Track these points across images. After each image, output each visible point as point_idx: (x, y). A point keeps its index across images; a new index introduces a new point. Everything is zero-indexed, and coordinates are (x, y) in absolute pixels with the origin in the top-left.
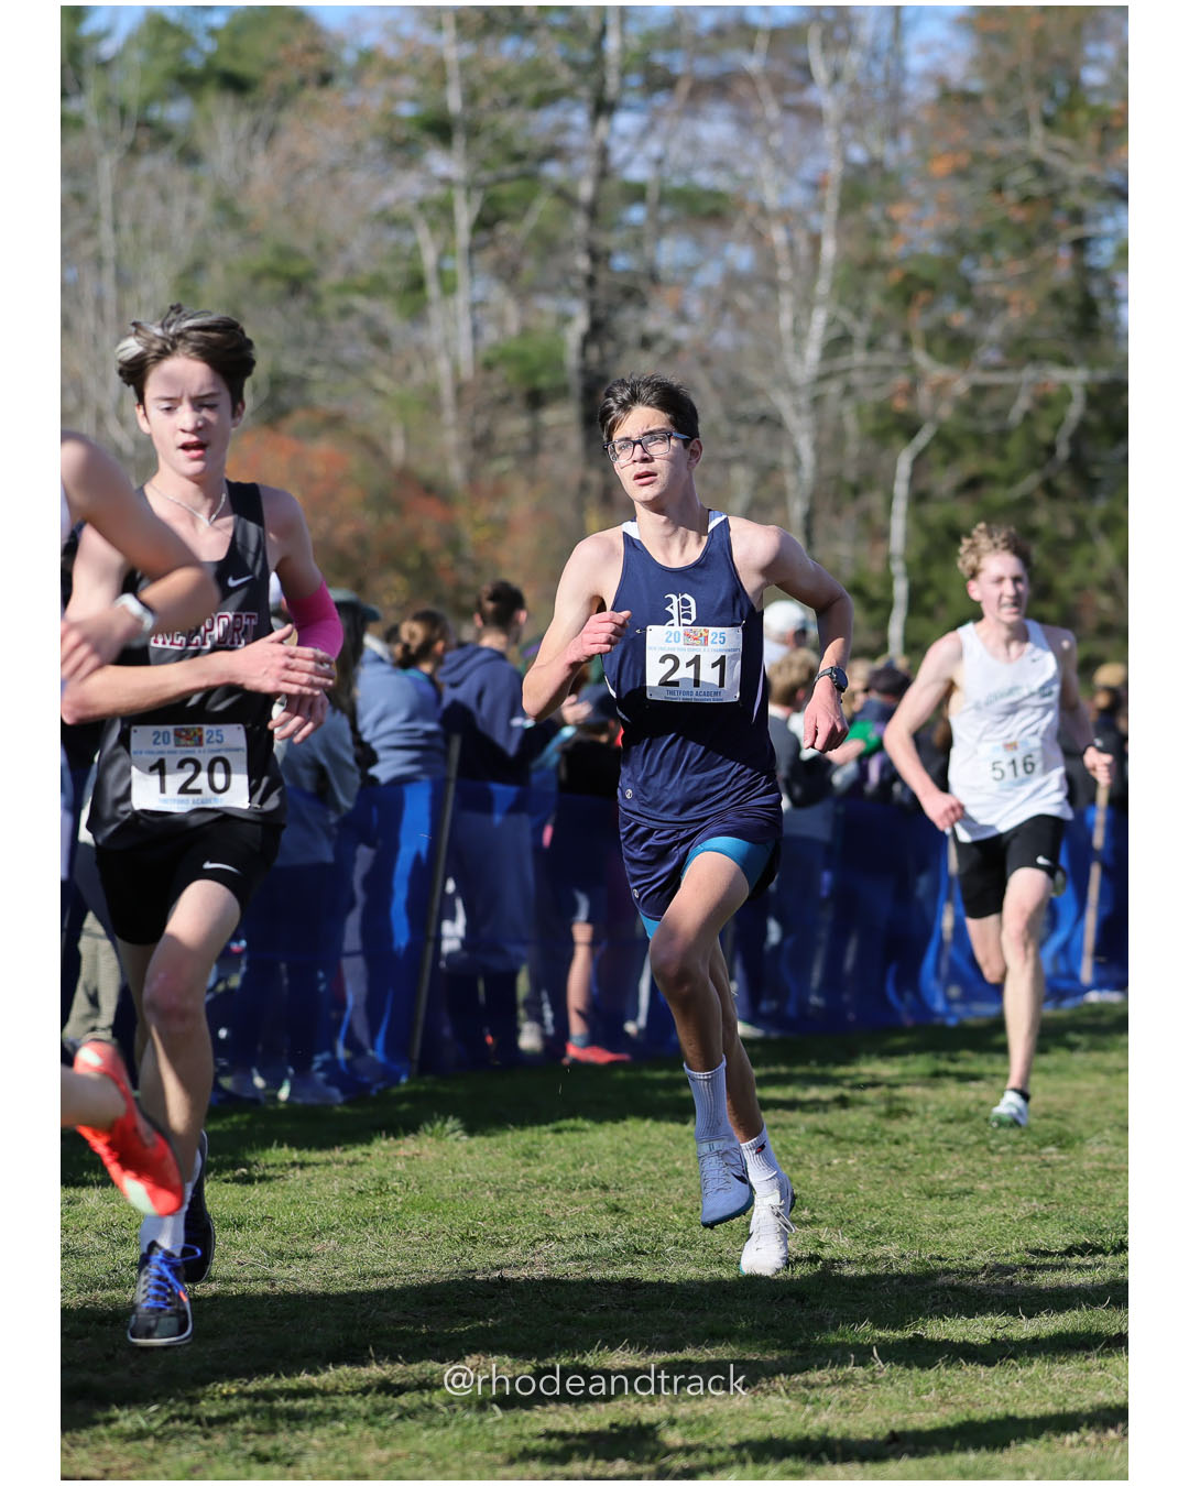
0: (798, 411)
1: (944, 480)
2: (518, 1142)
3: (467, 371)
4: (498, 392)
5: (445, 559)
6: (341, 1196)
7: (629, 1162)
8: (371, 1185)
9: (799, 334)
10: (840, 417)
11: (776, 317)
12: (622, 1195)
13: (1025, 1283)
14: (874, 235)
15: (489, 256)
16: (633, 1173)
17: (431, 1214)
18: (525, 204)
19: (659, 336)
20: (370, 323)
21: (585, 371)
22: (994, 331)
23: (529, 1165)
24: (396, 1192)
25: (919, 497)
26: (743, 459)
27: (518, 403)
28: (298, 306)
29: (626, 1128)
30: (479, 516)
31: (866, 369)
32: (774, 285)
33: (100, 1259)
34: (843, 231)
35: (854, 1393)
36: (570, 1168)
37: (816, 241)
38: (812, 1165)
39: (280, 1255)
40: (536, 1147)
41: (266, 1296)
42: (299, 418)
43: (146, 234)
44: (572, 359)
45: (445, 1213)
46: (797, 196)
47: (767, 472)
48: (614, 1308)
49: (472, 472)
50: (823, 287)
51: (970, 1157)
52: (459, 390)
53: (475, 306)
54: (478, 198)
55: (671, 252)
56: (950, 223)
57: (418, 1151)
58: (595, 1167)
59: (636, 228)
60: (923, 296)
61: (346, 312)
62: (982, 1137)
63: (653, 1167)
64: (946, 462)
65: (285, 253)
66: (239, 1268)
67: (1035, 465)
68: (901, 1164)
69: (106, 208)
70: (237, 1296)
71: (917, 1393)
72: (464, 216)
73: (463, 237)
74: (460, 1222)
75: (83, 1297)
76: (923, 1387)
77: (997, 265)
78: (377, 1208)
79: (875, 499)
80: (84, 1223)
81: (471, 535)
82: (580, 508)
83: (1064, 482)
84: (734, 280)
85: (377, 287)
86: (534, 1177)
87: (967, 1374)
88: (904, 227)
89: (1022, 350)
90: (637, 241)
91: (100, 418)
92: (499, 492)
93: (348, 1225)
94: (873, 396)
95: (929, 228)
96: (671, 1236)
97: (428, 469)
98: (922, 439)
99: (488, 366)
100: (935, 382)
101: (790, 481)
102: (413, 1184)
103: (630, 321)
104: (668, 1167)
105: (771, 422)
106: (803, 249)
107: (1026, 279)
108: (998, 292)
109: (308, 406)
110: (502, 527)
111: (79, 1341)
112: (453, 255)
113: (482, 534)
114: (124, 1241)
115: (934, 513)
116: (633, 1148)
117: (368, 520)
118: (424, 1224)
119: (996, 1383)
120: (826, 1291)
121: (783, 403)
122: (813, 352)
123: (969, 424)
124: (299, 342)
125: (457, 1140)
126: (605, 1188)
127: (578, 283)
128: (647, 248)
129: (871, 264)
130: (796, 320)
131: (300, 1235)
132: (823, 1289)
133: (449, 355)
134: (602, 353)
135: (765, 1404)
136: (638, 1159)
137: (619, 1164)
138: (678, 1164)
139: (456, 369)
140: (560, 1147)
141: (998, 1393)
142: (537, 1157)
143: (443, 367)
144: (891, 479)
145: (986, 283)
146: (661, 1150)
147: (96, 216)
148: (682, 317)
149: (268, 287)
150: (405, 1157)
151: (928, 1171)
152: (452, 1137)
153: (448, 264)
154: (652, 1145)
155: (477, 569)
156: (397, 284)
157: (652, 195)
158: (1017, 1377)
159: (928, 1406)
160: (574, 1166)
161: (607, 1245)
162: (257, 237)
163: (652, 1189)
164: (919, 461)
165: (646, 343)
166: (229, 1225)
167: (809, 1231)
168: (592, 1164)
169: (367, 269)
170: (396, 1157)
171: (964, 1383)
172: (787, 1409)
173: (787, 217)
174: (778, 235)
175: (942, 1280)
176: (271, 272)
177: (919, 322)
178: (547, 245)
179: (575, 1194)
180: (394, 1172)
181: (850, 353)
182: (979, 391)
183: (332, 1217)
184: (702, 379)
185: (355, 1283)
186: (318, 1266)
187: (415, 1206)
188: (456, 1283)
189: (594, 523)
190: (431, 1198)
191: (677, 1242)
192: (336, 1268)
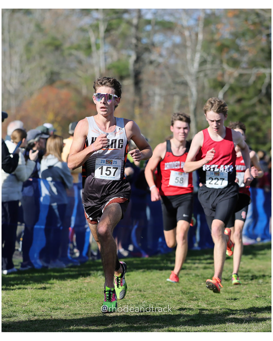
0: (192, 81)
1: (232, 99)
3: (103, 70)
6: (70, 293)
7: (147, 284)
8: (78, 290)
9: (193, 60)
10: (203, 82)
11: (186, 55)
12: (145, 293)
13: (254, 317)
14: (212, 33)
15: (108, 40)
16: (148, 287)
17: (94, 298)
18: (118, 25)
19: (155, 61)
20: (77, 57)
21: (135, 70)
22: (245, 59)
24: (84, 292)
26: (177, 94)
28: (58, 53)
29: (146, 275)
31: (211, 69)
32: (185, 47)
34: (204, 31)
37: (197, 35)
38: (196, 285)
39: (53, 309)
41: (49, 320)
42: (58, 84)
43: (18, 33)
44: (131, 67)
45: (98, 298)
46: (192, 22)
47: (184, 97)
48: (143, 323)
50: (199, 47)
52: (101, 75)
53: (105, 53)
54: (106, 24)
55: (158, 38)
56: (233, 30)
57: (90, 281)
58: (138, 285)
59: (149, 32)
60: (226, 50)
63: (153, 285)
64: (232, 95)
65: (54, 39)
66: (42, 312)
67: (256, 95)
72: (102, 28)
73: (102, 34)
74: (102, 300)
77: (246, 41)
82: (133, 107)
83: (264, 100)
84: (175, 46)
85: (78, 48)
88: (221, 31)
89: (253, 64)
90: (149, 35)
93: (71, 301)
94: (212, 77)
95: (227, 31)
96: (159, 304)
98: (226, 88)
99: (109, 69)
100: (229, 73)
101: (190, 100)
102: (89, 290)
103: (146, 57)
104: (157, 285)
105: (185, 84)
106: (194, 37)
107: (254, 45)
108: (246, 48)
109: (60, 80)
112: (99, 39)
114: (12, 305)
116: (148, 279)
117: (77, 110)
118: (92, 301)
120: (200, 319)
121: (188, 79)
122: (196, 65)
123: (239, 84)
124: (58, 63)
125: (101, 278)
126: (140, 291)
127: (133, 47)
128: (151, 37)
129: (212, 41)
130: (191, 56)
131: (59, 304)
132: (199, 318)
133: (98, 66)
134: (139, 65)
136: (149, 283)
137: (144, 284)
138: (160, 284)
139: (100, 70)
143: (96, 70)
145: (243, 46)
146: (155, 280)
148: (161, 55)
149: (49, 48)
150: (87, 282)
152: (99, 277)
153: (98, 42)
154: (153, 279)
156: (84, 47)
157: (153, 23)
160: (132, 285)
162: (47, 34)
163: (153, 291)
165: (151, 62)
166: (40, 301)
167: (196, 302)
168: (137, 284)
169: (76, 43)
170: (84, 282)
173: (190, 28)
174: (187, 33)
175: (231, 316)
176: (50, 44)
177: (225, 56)
179: (133, 292)
180: (84, 287)
181: (206, 64)
182: (241, 75)
183: (67, 299)
184: (166, 72)
185: (73, 316)
186: (64, 312)
187: (89, 296)
188: (101, 317)
189: (137, 111)
190: (94, 293)
191: (160, 306)
192: (68, 312)
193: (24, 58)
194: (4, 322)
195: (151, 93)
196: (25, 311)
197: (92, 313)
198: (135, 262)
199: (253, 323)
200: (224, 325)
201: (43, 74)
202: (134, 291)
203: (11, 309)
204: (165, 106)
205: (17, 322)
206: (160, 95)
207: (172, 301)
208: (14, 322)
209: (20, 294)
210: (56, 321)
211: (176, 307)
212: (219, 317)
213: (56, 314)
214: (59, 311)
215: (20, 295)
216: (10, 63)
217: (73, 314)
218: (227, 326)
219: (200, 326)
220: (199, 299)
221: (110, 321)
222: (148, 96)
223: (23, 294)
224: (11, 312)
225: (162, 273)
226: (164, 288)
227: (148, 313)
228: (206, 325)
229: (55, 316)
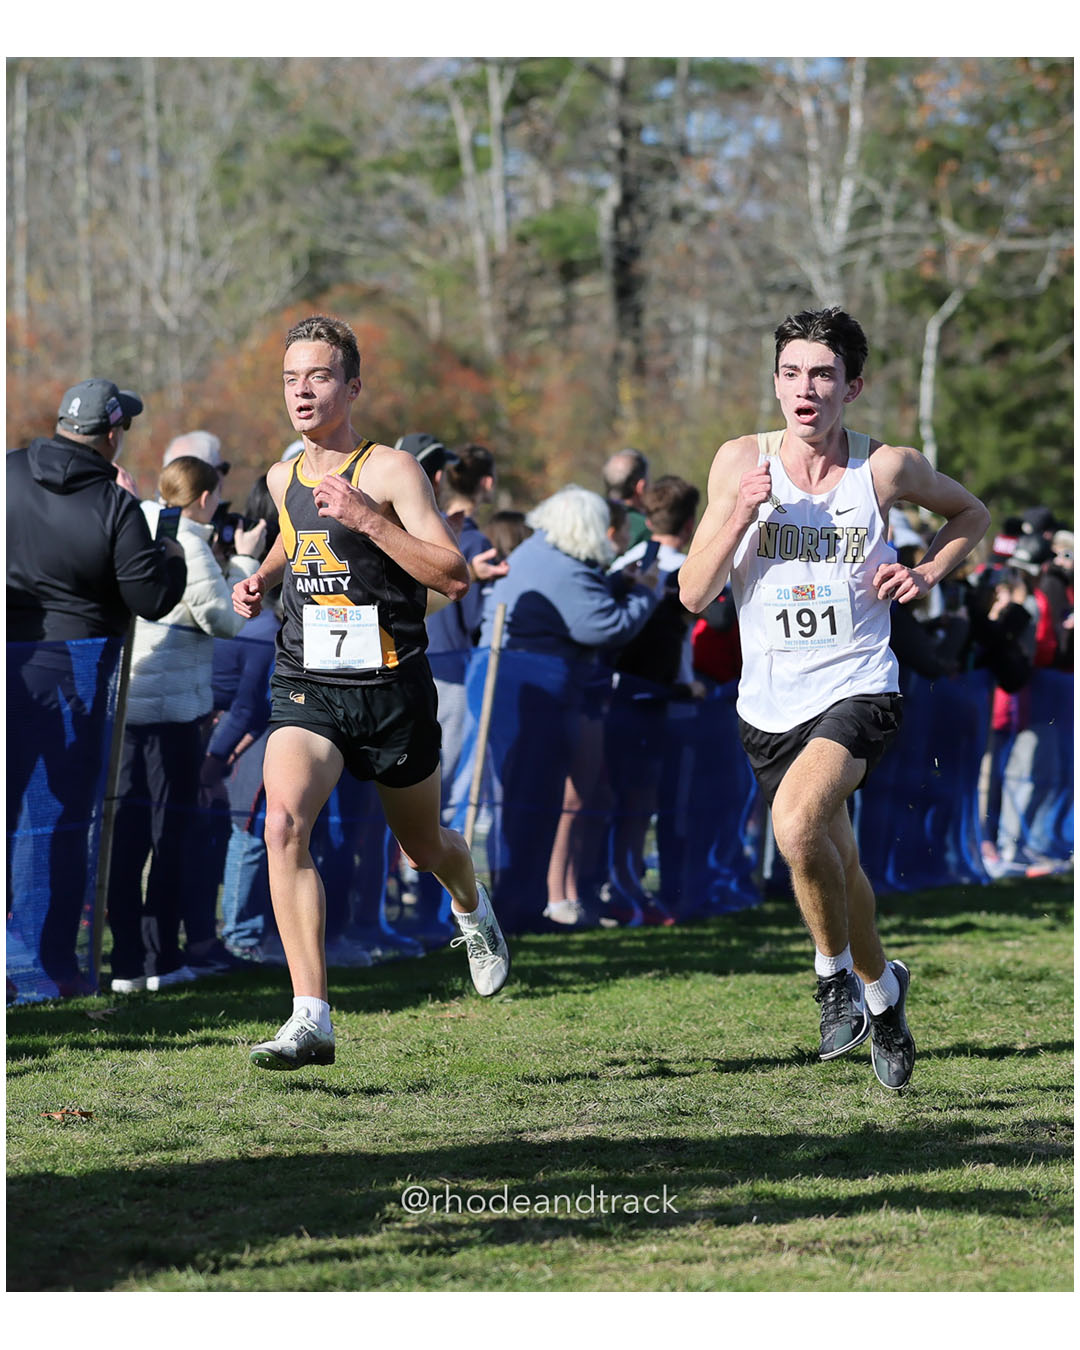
0: (827, 280)
1: (972, 348)
2: (561, 1004)
3: (501, 246)
4: (534, 265)
5: (482, 430)
6: (390, 1058)
7: (671, 1023)
8: (422, 1047)
9: (827, 204)
10: (868, 285)
11: (806, 188)
12: (664, 1056)
15: (523, 130)
16: (675, 1036)
17: (477, 1076)
18: (558, 81)
19: (691, 208)
20: (405, 198)
21: (617, 244)
22: (1020, 199)
23: (573, 1028)
24: (442, 1054)
25: (948, 363)
27: (552, 276)
28: (336, 184)
29: (667, 989)
30: (515, 387)
31: (894, 237)
32: (802, 156)
33: (157, 1121)
34: (870, 103)
35: (898, 1252)
36: (614, 1029)
37: (843, 112)
40: (579, 1008)
41: (317, 1156)
42: (338, 295)
43: (189, 116)
44: (604, 232)
45: (491, 1075)
48: (659, 1168)
49: (507, 343)
50: (850, 158)
51: (1007, 1016)
52: (494, 264)
53: (509, 179)
54: (510, 74)
55: (698, 126)
56: (976, 93)
57: (463, 1014)
58: (638, 1029)
59: (667, 101)
60: (951, 165)
61: (383, 189)
62: (1020, 997)
63: (695, 1029)
64: (974, 328)
65: (324, 132)
66: (291, 1130)
67: (1063, 329)
68: (940, 1023)
69: (149, 92)
70: (290, 1157)
71: (961, 1253)
72: (498, 94)
73: (497, 114)
74: (506, 1084)
75: (140, 1159)
76: (967, 1246)
77: (1023, 133)
78: (425, 1070)
79: (906, 366)
80: (141, 1086)
81: (507, 406)
82: (613, 377)
84: (762, 152)
85: (412, 164)
86: (578, 1039)
87: (1010, 1233)
88: (930, 97)
90: (668, 116)
91: (145, 296)
92: (534, 363)
93: (397, 1088)
94: (900, 264)
95: (955, 97)
96: (716, 1096)
97: (463, 341)
98: (949, 307)
99: (522, 240)
100: (963, 249)
102: (460, 1046)
103: (662, 194)
104: (708, 1028)
105: (801, 291)
106: (831, 120)
107: (1052, 147)
108: (1024, 160)
109: (346, 281)
110: (537, 397)
111: (138, 1203)
112: (487, 131)
113: (518, 405)
114: (179, 1104)
115: (963, 379)
116: (674, 1008)
117: (407, 391)
119: (1040, 1242)
120: (868, 1151)
121: (812, 271)
122: (841, 222)
123: (997, 290)
124: (338, 219)
125: (501, 1002)
126: (648, 1049)
127: (610, 157)
128: (678, 122)
129: (902, 134)
130: (823, 191)
131: (350, 1098)
132: (865, 1149)
133: (483, 229)
134: (633, 225)
135: (812, 1264)
136: (680, 1021)
137: (661, 1026)
138: (720, 1025)
139: (490, 244)
140: (603, 1009)
141: (1040, 1251)
142: (581, 1018)
143: (478, 241)
144: (920, 344)
145: (1011, 152)
146: (702, 1011)
147: (140, 98)
148: (713, 189)
149: (308, 166)
150: (451, 1018)
151: (966, 1031)
153: (482, 140)
154: (692, 1005)
155: (513, 439)
156: (432, 161)
157: (683, 70)
158: (1061, 1236)
159: (971, 1265)
160: (617, 1027)
161: (652, 1106)
162: (296, 117)
163: (693, 1050)
164: (946, 326)
165: (676, 215)
166: (282, 1089)
167: (852, 1089)
168: (635, 1025)
169: (404, 146)
170: (442, 1019)
171: (1008, 1242)
172: (833, 1268)
173: (813, 89)
174: (807, 107)
175: (982, 1140)
176: (312, 152)
177: (947, 190)
178: (579, 119)
179: (619, 1055)
180: (441, 1035)
181: (879, 222)
182: (1005, 257)
183: (381, 1080)
184: (732, 249)
185: (405, 1144)
186: (369, 1128)
187: (462, 1069)
188: (504, 1144)
189: (627, 392)
190: (477, 1060)
191: (720, 1103)
192: (386, 1130)
193: (215, 201)
194: (153, 1166)
195: (676, 326)
196: (229, 1127)
197: (474, 1132)
198: (624, 944)
199: (1062, 1165)
200: (957, 1172)
201: (284, 261)
202: (625, 1049)
203: (179, 1117)
204: (725, 371)
205: (198, 1167)
206: (710, 333)
207: (764, 1087)
208: (188, 1167)
209: (207, 1064)
210: (341, 1162)
211: (779, 1106)
212: (938, 1144)
213: (339, 1134)
214: (352, 1124)
215: (209, 1065)
216: (165, 219)
217: (403, 1135)
218: (968, 1177)
219: (866, 1178)
220: (864, 1079)
221: (539, 1161)
222: (667, 335)
223: (220, 1064)
224: (179, 1128)
225: (725, 985)
226: (734, 1039)
227: (675, 1131)
228: (891, 1174)
229: (336, 1143)
